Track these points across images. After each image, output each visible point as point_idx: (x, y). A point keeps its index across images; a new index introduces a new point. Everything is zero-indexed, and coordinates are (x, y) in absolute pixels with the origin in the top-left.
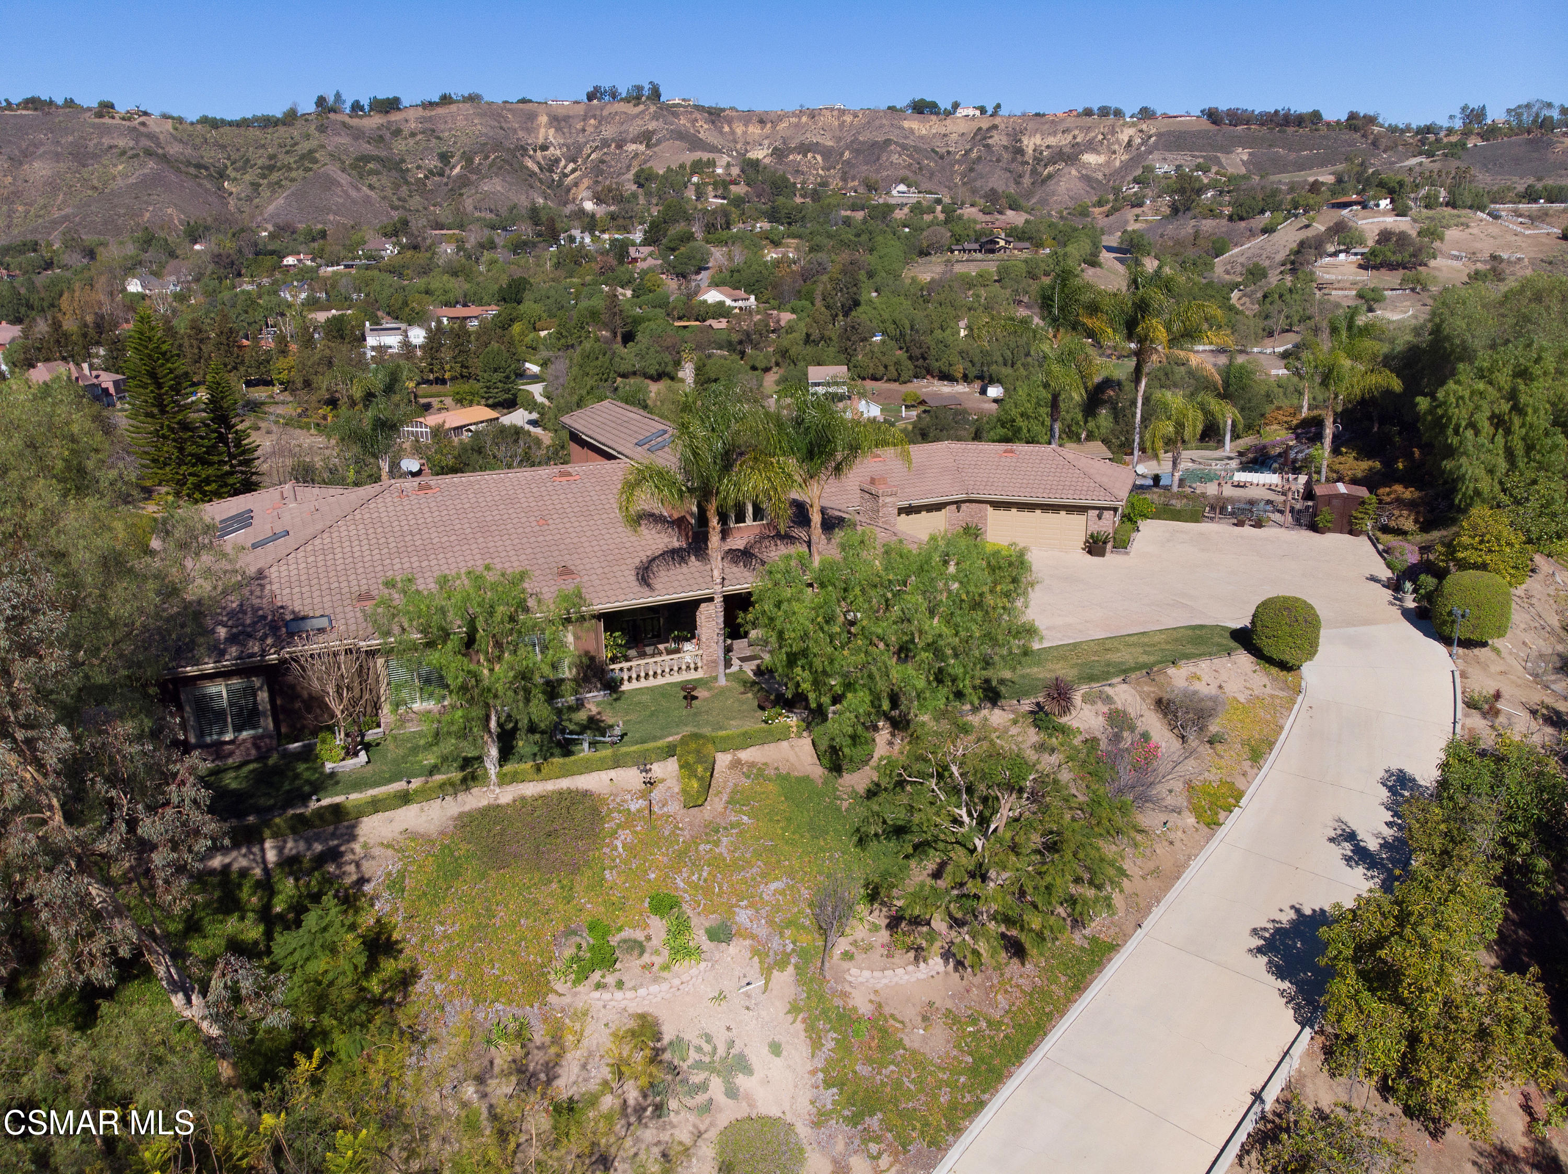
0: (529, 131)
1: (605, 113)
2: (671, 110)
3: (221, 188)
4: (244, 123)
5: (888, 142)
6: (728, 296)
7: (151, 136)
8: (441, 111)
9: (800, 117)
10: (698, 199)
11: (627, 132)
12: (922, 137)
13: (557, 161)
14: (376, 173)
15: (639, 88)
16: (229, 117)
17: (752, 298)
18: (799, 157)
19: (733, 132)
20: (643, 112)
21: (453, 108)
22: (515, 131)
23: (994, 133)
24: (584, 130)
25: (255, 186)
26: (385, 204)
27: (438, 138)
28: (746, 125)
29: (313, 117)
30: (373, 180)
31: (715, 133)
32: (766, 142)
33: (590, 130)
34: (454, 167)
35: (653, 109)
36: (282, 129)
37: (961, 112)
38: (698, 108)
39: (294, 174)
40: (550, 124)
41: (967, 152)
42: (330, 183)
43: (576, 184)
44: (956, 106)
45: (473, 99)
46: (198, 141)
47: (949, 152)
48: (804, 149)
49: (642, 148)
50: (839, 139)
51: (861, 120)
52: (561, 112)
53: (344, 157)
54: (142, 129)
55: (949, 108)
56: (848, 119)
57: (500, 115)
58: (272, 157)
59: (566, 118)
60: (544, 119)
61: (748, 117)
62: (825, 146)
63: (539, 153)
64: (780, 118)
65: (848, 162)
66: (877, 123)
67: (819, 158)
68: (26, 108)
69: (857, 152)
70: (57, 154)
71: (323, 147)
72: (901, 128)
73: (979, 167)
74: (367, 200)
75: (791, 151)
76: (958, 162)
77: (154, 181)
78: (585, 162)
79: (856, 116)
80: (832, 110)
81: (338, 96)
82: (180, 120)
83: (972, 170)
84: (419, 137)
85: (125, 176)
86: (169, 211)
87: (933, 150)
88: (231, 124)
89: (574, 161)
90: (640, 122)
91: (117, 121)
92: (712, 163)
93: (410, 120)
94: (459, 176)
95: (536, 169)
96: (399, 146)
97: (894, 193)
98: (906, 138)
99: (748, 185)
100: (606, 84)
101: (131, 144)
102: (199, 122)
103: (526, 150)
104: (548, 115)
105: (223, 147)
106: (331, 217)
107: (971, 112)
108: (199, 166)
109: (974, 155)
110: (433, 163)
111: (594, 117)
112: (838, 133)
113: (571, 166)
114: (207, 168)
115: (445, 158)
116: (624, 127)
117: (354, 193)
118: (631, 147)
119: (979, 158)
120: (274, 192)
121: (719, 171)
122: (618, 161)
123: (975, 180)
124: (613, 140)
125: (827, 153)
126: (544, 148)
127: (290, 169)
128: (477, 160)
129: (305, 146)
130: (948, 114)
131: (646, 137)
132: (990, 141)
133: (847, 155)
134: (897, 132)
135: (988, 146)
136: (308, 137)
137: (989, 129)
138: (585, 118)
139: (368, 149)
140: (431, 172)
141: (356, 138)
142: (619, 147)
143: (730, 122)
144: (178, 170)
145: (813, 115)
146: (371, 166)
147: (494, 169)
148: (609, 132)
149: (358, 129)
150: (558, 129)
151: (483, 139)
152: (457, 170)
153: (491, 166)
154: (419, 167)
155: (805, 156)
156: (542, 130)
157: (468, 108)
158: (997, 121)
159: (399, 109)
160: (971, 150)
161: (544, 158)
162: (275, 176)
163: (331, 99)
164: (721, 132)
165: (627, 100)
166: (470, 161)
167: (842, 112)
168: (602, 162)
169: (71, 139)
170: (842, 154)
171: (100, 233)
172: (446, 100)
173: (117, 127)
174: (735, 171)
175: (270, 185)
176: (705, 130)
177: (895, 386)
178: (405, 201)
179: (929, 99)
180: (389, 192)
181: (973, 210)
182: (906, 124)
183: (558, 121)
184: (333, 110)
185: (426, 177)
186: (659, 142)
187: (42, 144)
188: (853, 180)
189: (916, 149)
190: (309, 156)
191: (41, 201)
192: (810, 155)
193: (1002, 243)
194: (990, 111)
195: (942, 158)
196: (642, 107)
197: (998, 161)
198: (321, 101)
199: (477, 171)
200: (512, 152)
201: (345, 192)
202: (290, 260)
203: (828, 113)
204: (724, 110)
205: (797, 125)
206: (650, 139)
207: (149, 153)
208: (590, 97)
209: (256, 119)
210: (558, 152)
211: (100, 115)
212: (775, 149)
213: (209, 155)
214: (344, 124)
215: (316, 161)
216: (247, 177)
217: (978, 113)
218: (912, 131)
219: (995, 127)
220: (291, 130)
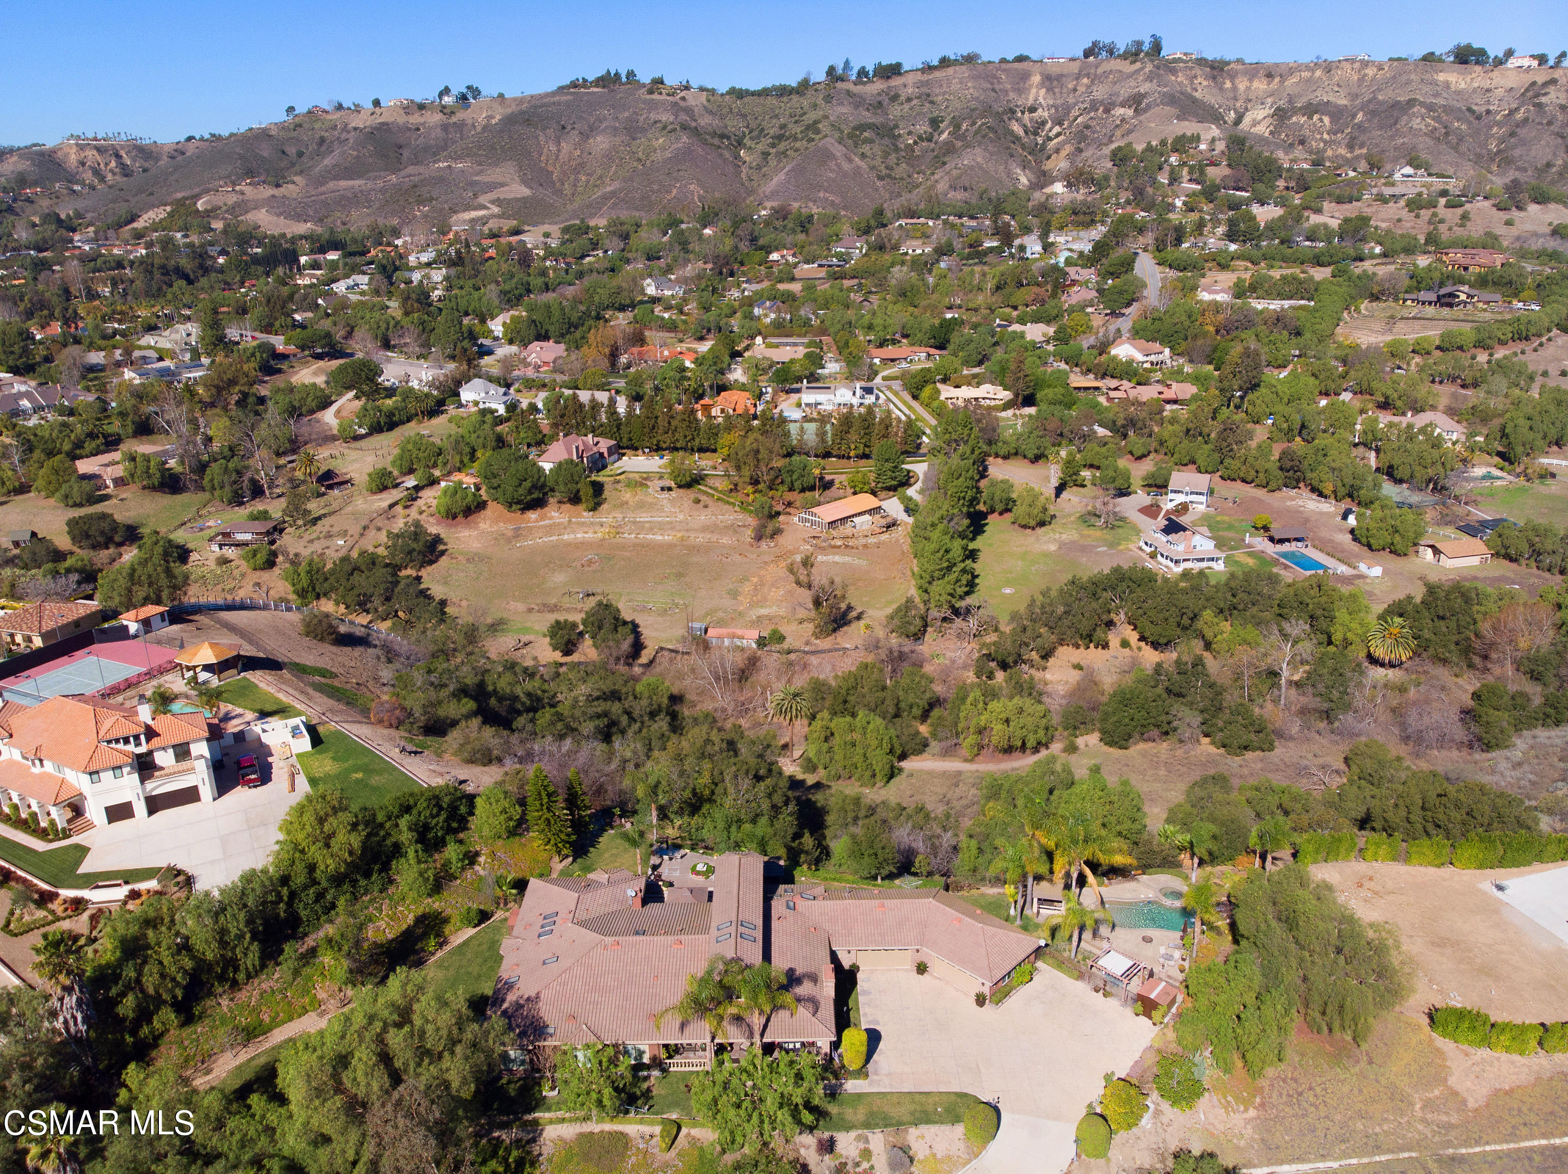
0: (1020, 91)
1: (1100, 71)
2: (1170, 66)
3: (737, 157)
4: (765, 93)
5: (1411, 103)
6: (1139, 350)
7: (689, 111)
8: (938, 74)
9: (1313, 71)
10: (1170, 184)
11: (1118, 94)
12: (1459, 93)
13: (1044, 123)
14: (871, 141)
15: (1139, 44)
16: (752, 88)
17: (1167, 351)
18: (1303, 119)
19: (1235, 88)
20: (1137, 71)
21: (950, 71)
22: (1006, 92)
23: (1551, 89)
24: (1075, 90)
25: (766, 154)
26: (873, 175)
27: (932, 102)
28: (1251, 80)
29: (822, 86)
30: (866, 148)
31: (1215, 91)
32: (1270, 100)
33: (1081, 89)
34: (942, 132)
35: (1149, 67)
36: (795, 98)
37: (1513, 63)
38: (1201, 62)
39: (798, 144)
40: (1042, 85)
41: (1512, 112)
42: (826, 156)
43: (1057, 151)
44: (1509, 53)
45: (970, 59)
46: (724, 111)
47: (1488, 112)
48: (1310, 110)
49: (1130, 112)
50: (1354, 96)
51: (1387, 72)
52: (1056, 71)
53: (843, 127)
54: (682, 103)
55: (1501, 55)
56: (1370, 72)
57: (994, 77)
58: (783, 127)
59: (1060, 77)
60: (1036, 79)
61: (1255, 70)
62: (1336, 106)
63: (1027, 115)
64: (1291, 71)
65: (1359, 126)
66: (1404, 78)
67: (1326, 120)
68: (597, 86)
69: (1373, 113)
70: (616, 129)
71: (826, 117)
72: (1435, 83)
73: (1522, 132)
74: (857, 172)
75: (1295, 111)
76: (1499, 124)
77: (685, 155)
78: (1070, 126)
79: (1380, 68)
80: (1353, 61)
81: (847, 63)
82: (712, 92)
83: (1512, 134)
84: (915, 102)
85: (663, 149)
86: (692, 187)
87: (1469, 110)
88: (753, 94)
89: (1060, 124)
90: (1133, 84)
91: (664, 97)
92: (1197, 139)
93: (907, 85)
94: (946, 143)
95: (1021, 133)
96: (895, 111)
97: (1397, 176)
98: (1436, 95)
99: (1229, 165)
100: (1106, 39)
101: (672, 118)
102: (728, 93)
103: (1013, 112)
104: (1042, 74)
105: (744, 116)
106: (821, 195)
107: (1526, 62)
108: (723, 136)
109: (1519, 116)
110: (923, 128)
111: (1088, 76)
112: (1355, 90)
113: (1057, 129)
114: (728, 138)
115: (935, 123)
116: (1116, 88)
117: (846, 166)
118: (1119, 111)
119: (1526, 120)
120: (779, 161)
121: (1203, 147)
122: (1104, 126)
123: (1514, 147)
124: (1102, 103)
125: (1336, 113)
126: (1033, 110)
127: (796, 139)
128: (964, 127)
129: (812, 116)
130: (1499, 62)
131: (1136, 101)
132: (1544, 100)
133: (1360, 116)
134: (1426, 89)
135: (1539, 106)
136: (815, 106)
137: (1546, 84)
138: (1078, 77)
139: (868, 117)
140: (920, 138)
141: (857, 107)
142: (1107, 111)
143: (1233, 76)
144: (705, 143)
145: (1328, 67)
146: (866, 134)
147: (979, 138)
148: (1100, 92)
149: (860, 97)
150: (1050, 90)
151: (973, 104)
152: (945, 136)
153: (976, 133)
154: (910, 133)
155: (1310, 117)
156: (1034, 91)
157: (963, 71)
158: (1557, 74)
159: (900, 74)
160: (1517, 109)
161: (1031, 120)
162: (782, 146)
163: (840, 71)
164: (1221, 89)
165: (1124, 56)
166: (957, 127)
167: (1365, 64)
168: (1087, 127)
169: (626, 114)
170: (1354, 116)
171: (637, 209)
172: (945, 62)
173: (663, 103)
174: (1221, 146)
175: (778, 154)
176: (1203, 90)
177: (1261, 493)
178: (892, 169)
179: (1475, 45)
180: (878, 162)
181: (1487, 203)
182: (1441, 77)
183: (1051, 81)
184: (841, 79)
185: (915, 143)
186: (1149, 107)
187: (605, 119)
188: (1361, 148)
189: (1447, 109)
190: (813, 127)
191: (599, 172)
192: (1316, 117)
193: (1463, 297)
194: (1551, 62)
195: (1479, 118)
196: (1138, 65)
197: (1550, 123)
198: (831, 71)
199: (963, 138)
200: (999, 116)
201: (838, 165)
202: (775, 256)
203: (1347, 66)
204: (1228, 63)
205: (1308, 81)
206: (1140, 103)
207: (684, 127)
208: (1087, 53)
209: (774, 88)
210: (1046, 114)
211: (651, 92)
212: (1278, 109)
213: (735, 125)
214: (848, 92)
215: (818, 132)
216: (760, 147)
217: (1535, 63)
218: (1447, 85)
219: (1553, 82)
220: (802, 100)
